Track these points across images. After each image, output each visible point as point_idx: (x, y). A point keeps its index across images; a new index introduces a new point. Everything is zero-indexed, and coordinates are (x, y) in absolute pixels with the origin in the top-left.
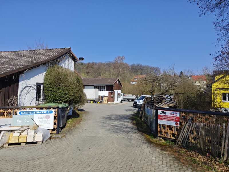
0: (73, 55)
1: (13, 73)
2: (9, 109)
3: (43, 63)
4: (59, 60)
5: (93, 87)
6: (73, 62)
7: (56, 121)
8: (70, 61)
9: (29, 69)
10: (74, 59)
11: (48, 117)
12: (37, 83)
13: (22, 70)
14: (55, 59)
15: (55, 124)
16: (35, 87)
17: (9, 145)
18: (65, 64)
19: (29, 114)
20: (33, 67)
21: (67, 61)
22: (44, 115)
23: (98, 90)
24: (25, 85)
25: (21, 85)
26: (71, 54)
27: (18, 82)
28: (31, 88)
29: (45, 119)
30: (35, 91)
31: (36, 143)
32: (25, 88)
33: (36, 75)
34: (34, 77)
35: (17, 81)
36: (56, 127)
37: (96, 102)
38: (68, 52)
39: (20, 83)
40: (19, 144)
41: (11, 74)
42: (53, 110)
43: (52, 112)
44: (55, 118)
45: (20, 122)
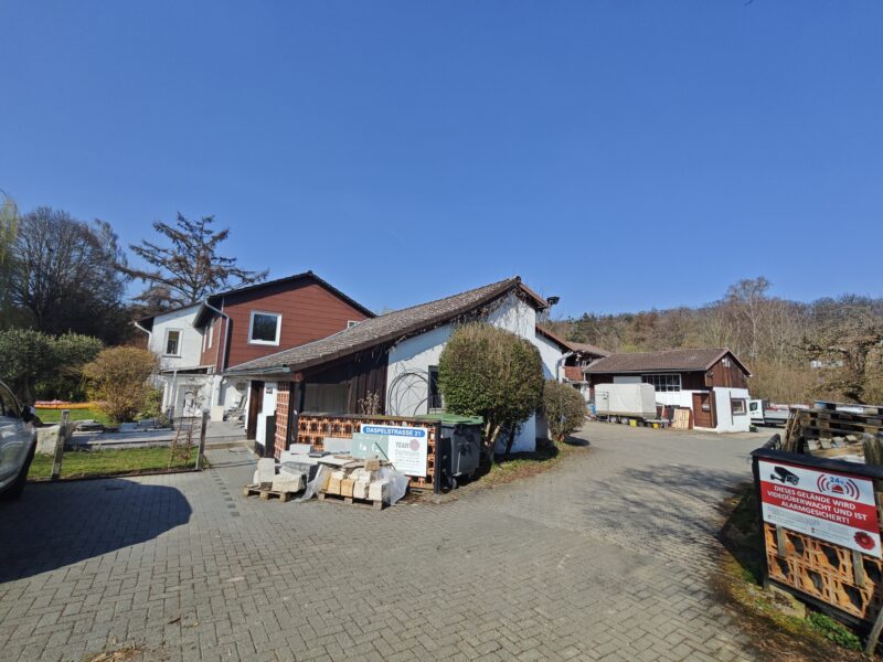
0: (527, 294)
1: (370, 345)
2: (347, 419)
3: (439, 319)
4: (485, 310)
5: (639, 378)
6: (532, 311)
7: (433, 457)
8: (522, 310)
9: (408, 337)
10: (533, 302)
11: (415, 446)
12: (430, 367)
13: (391, 338)
14: (473, 309)
15: (430, 464)
16: (426, 377)
17: (327, 496)
18: (507, 319)
19: (380, 433)
20: (418, 331)
21: (513, 311)
22: (407, 440)
23: (652, 387)
24: (400, 371)
25: (393, 370)
26: (523, 290)
27: (386, 365)
28: (417, 378)
29: (409, 449)
30: (425, 386)
31: (371, 503)
32: (400, 378)
33: (429, 348)
34: (423, 353)
35: (384, 363)
36: (432, 473)
37: (646, 424)
38: (511, 289)
39: (389, 367)
40: (341, 498)
41: (365, 347)
42: (426, 430)
43: (423, 434)
44: (430, 450)
45: (365, 449)
